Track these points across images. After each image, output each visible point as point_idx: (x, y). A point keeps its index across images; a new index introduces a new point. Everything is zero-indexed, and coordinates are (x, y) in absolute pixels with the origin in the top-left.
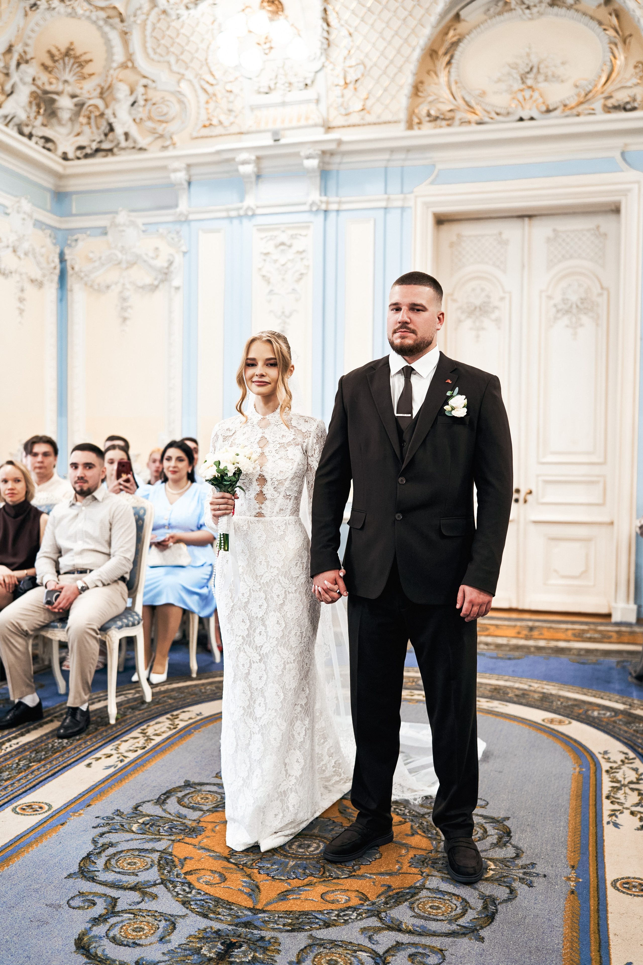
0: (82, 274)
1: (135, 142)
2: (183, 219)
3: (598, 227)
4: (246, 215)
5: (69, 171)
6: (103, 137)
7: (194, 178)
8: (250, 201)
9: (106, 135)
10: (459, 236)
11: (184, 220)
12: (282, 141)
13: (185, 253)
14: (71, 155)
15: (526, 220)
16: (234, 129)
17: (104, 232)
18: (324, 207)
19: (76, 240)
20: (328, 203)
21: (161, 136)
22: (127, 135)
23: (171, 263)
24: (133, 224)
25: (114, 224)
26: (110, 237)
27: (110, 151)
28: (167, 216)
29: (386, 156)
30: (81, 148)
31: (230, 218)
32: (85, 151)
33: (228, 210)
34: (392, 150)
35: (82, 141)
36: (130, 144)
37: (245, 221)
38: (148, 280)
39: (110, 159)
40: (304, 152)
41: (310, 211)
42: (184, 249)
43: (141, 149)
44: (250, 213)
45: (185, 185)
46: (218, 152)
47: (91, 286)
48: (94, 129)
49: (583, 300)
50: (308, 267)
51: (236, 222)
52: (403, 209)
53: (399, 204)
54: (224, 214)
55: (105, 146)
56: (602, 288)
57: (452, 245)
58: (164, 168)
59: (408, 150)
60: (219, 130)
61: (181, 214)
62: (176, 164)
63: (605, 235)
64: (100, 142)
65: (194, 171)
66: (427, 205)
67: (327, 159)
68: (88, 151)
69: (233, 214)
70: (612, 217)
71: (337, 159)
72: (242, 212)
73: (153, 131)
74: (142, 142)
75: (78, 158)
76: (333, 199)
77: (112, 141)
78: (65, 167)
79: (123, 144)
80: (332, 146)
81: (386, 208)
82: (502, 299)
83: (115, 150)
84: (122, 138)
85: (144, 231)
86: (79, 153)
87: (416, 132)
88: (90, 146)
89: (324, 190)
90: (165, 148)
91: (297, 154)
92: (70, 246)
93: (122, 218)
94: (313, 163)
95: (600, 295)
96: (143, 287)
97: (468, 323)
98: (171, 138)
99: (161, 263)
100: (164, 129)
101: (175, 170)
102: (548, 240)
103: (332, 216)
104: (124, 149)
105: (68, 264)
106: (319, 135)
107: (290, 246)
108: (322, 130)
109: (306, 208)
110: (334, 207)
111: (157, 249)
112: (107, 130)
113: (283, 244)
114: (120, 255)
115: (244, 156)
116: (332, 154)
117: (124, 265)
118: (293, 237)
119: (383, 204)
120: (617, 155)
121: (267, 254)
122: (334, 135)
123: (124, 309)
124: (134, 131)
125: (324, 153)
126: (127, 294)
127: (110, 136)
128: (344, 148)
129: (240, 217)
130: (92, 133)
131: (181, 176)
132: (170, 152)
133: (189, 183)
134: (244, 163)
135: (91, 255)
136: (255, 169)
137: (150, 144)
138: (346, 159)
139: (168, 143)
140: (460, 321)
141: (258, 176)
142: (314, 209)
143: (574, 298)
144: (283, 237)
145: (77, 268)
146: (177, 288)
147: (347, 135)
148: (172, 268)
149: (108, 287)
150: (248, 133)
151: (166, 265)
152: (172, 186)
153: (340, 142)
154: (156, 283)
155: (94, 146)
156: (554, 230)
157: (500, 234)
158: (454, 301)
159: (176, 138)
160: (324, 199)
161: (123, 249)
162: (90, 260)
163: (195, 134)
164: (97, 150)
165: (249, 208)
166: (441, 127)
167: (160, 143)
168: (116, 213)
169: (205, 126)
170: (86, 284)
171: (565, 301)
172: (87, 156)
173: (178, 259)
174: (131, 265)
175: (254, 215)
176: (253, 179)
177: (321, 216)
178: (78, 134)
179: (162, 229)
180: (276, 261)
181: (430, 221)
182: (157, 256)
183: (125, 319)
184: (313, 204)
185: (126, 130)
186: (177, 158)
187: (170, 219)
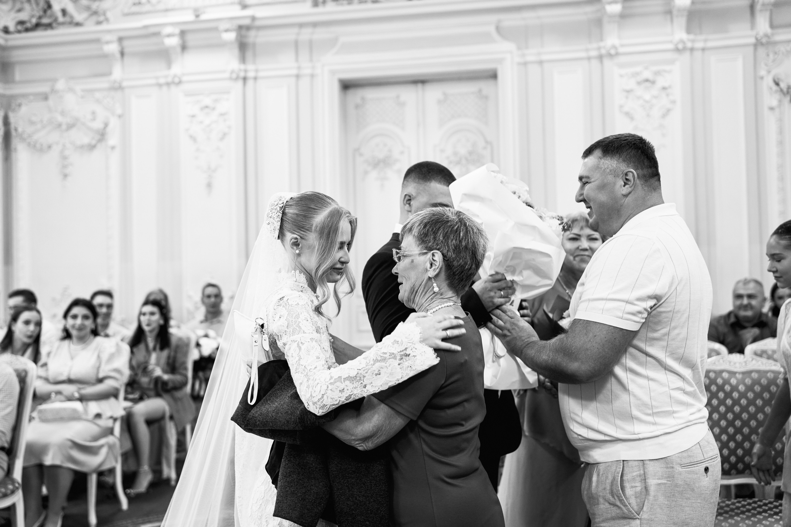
0: (25, 136)
1: (72, 17)
2: (117, 85)
3: (480, 91)
4: (173, 83)
5: (11, 43)
6: (41, 13)
7: (126, 50)
8: (176, 69)
9: (45, 11)
10: (363, 99)
11: (118, 88)
12: (203, 17)
13: (120, 116)
14: (12, 28)
15: (420, 86)
16: (161, 7)
17: (46, 97)
18: (242, 74)
19: (20, 105)
20: (246, 71)
21: (95, 13)
22: (64, 12)
23: (106, 125)
24: (71, 90)
25: (53, 91)
26: (51, 102)
27: (49, 26)
28: (103, 83)
29: (295, 30)
30: (21, 23)
31: (160, 85)
32: (25, 26)
33: (157, 78)
34: (301, 25)
35: (23, 16)
36: (67, 19)
37: (173, 88)
38: (87, 140)
39: (49, 32)
40: (223, 26)
41: (231, 79)
42: (119, 111)
43: (78, 24)
44: (177, 80)
45: (118, 55)
46: (146, 27)
47: (35, 146)
48: (34, 6)
49: (471, 153)
50: (229, 127)
51: (165, 88)
52: (312, 76)
53: (308, 71)
54: (153, 81)
55: (45, 21)
56: (487, 142)
57: (357, 107)
58: (97, 41)
59: (315, 25)
60: (147, 8)
61: (115, 82)
62: (108, 37)
63: (486, 98)
64: (40, 18)
65: (126, 43)
66: (333, 72)
67: (244, 32)
68: (28, 25)
69: (162, 81)
70: (491, 82)
71: (252, 33)
72: (170, 80)
73: (88, 8)
74: (78, 17)
75: (19, 32)
76: (250, 67)
77: (51, 16)
78: (6, 40)
79: (61, 19)
80: (247, 22)
81: (298, 76)
82: (402, 153)
83: (54, 25)
84: (59, 15)
85: (82, 97)
86: (19, 27)
87: (320, 9)
88: (30, 21)
89: (243, 59)
90: (99, 23)
91: (216, 29)
92: (14, 111)
93: (61, 85)
94: (231, 36)
95: (485, 148)
96: (82, 147)
97: (374, 174)
98: (104, 14)
99: (98, 125)
100: (98, 7)
101: (107, 43)
102: (440, 102)
103: (250, 83)
104: (63, 24)
105: (12, 126)
106: (236, 12)
107: (214, 109)
108: (238, 7)
109: (227, 75)
110: (251, 74)
111: (94, 113)
112: (46, 7)
113: (207, 107)
114: (60, 118)
115: (168, 30)
116: (248, 28)
117: (64, 127)
118: (216, 101)
119: (294, 72)
120: (492, 29)
121: (193, 116)
122: (248, 12)
123: (65, 167)
124: (71, 8)
125: (240, 27)
126: (67, 153)
127: (49, 12)
128: (258, 23)
129: (168, 84)
130: (33, 10)
131: (113, 48)
132: (104, 27)
133: (122, 54)
134: (169, 36)
135: (34, 119)
136: (180, 42)
137: (86, 19)
138: (261, 33)
139: (102, 18)
140: (366, 173)
141: (184, 48)
142: (234, 76)
143: (463, 151)
144: (207, 101)
145: (20, 130)
146: (113, 148)
147: (260, 13)
148: (109, 129)
149: (50, 147)
150: (172, 10)
151: (101, 126)
152: (105, 56)
153: (253, 18)
154: (94, 142)
155: (34, 21)
156: (445, 94)
157: (398, 97)
158: (361, 155)
159: (109, 14)
160: (242, 67)
161: (63, 113)
162: (32, 123)
163: (126, 11)
164: (37, 26)
165: (175, 76)
166: (342, 4)
167: (94, 18)
168: (55, 80)
169: (135, 4)
170: (29, 144)
171: (455, 154)
172: (27, 30)
173: (114, 123)
174: (70, 126)
175: (180, 82)
176: (179, 50)
177: (240, 83)
178: (19, 10)
179: (98, 95)
180: (201, 122)
181: (336, 87)
182: (94, 119)
183: (65, 176)
184: (232, 72)
185: (62, 6)
186: (109, 31)
187: (106, 85)
